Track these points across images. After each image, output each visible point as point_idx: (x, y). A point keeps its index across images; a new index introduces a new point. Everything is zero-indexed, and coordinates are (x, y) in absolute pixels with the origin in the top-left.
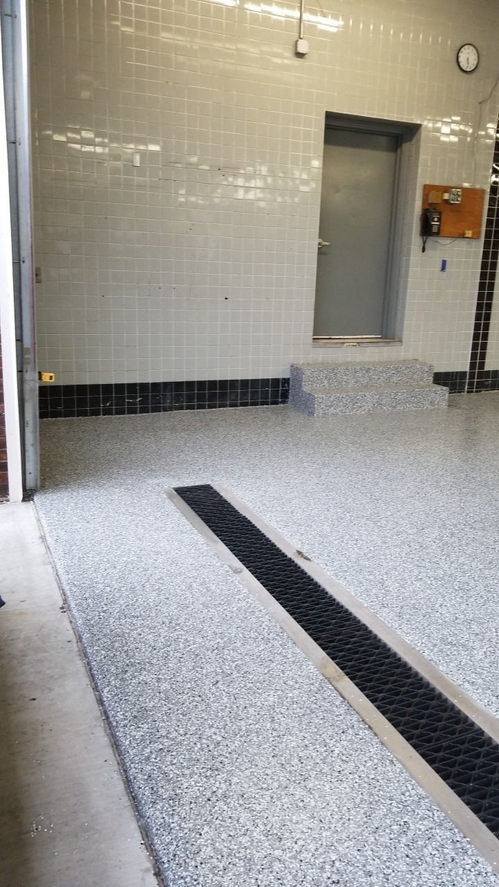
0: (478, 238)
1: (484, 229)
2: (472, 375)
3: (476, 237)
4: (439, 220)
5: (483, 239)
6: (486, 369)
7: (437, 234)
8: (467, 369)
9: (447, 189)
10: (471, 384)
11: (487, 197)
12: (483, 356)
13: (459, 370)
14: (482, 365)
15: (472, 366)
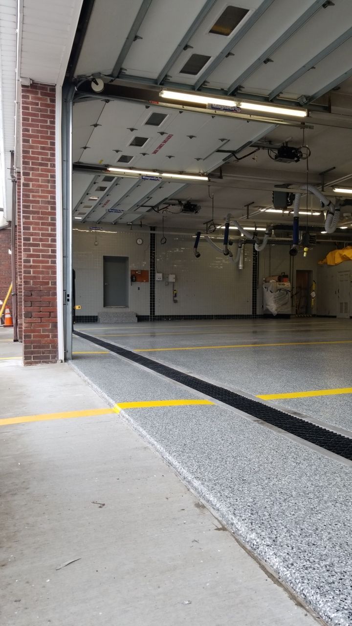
0: (148, 281)
1: (150, 280)
2: (151, 317)
3: (147, 281)
4: (135, 278)
5: (150, 282)
6: (156, 315)
7: (135, 281)
8: (149, 315)
9: (137, 271)
10: (151, 319)
11: (150, 272)
12: (154, 312)
13: (147, 315)
14: (154, 314)
15: (151, 314)
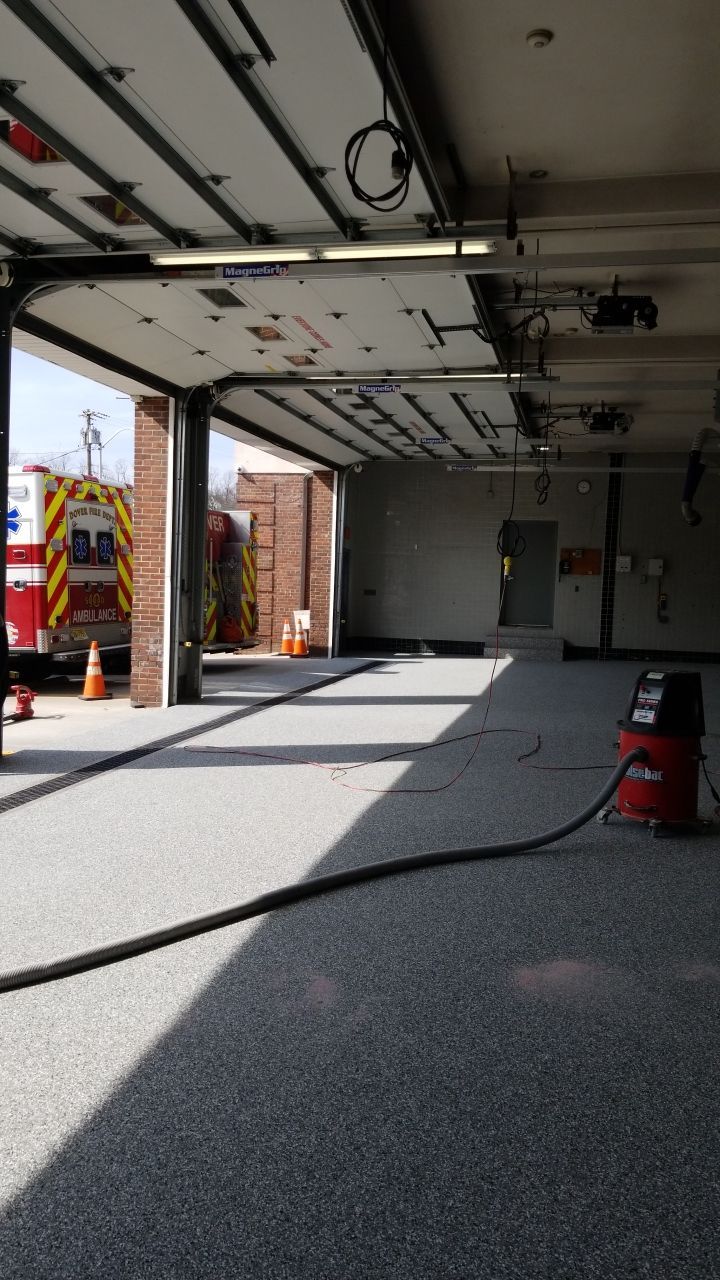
0: (599, 573)
1: (603, 570)
2: (603, 650)
3: (596, 572)
4: (569, 565)
5: (603, 574)
6: (612, 647)
7: (569, 572)
8: (598, 646)
9: (574, 550)
10: (602, 656)
11: (604, 553)
12: (610, 639)
13: (593, 646)
14: (610, 645)
15: (602, 644)
